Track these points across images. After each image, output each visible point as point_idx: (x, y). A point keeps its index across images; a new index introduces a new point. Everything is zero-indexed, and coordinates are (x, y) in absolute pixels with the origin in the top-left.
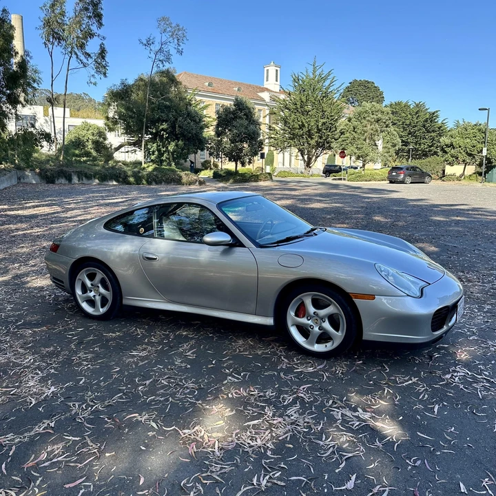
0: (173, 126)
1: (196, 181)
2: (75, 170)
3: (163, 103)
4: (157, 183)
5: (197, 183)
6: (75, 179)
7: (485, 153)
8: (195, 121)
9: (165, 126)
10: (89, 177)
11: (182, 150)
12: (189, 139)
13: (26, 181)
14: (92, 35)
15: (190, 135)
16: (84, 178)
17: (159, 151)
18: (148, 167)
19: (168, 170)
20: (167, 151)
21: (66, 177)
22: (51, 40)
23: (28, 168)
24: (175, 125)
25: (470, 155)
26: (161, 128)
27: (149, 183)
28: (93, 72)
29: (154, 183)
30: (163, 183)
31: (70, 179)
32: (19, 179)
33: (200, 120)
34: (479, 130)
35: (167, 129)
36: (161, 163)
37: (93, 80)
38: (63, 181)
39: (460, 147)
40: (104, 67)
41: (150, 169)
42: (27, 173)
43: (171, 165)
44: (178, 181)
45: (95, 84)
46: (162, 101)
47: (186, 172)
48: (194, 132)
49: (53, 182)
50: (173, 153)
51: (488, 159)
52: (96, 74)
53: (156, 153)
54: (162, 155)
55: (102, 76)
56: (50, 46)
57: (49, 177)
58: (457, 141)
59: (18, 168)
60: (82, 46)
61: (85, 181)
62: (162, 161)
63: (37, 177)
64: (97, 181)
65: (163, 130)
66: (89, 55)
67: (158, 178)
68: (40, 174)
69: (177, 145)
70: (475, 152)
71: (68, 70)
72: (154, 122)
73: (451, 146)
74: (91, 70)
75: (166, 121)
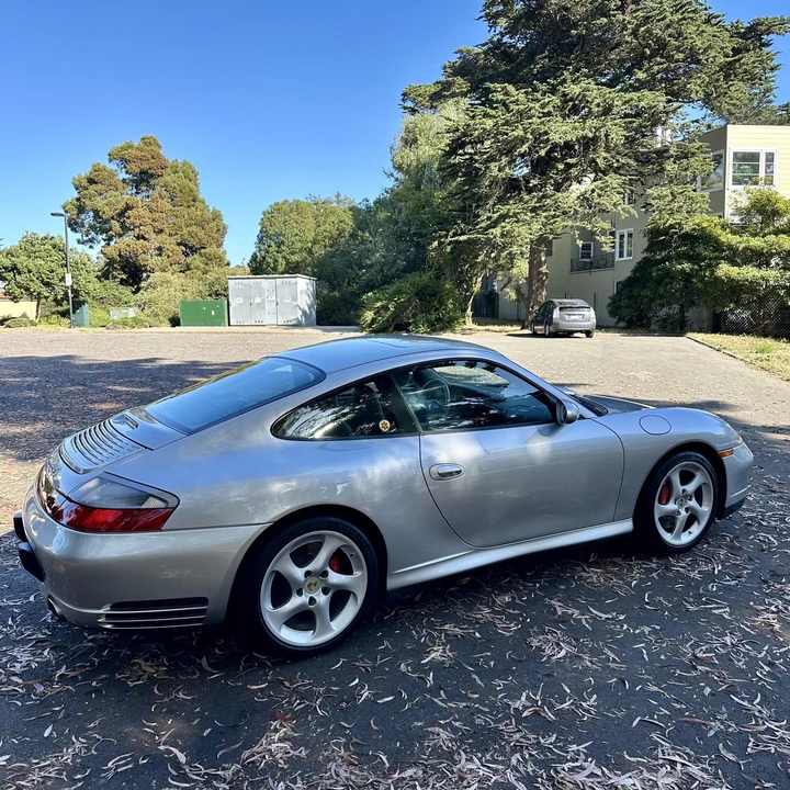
7: (69, 282)
25: (47, 284)
34: (54, 246)
39: (30, 271)
51: (75, 292)
58: (22, 261)
70: (56, 281)
73: (14, 268)
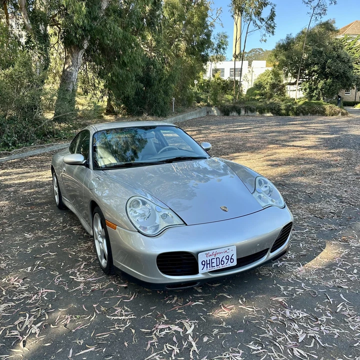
0: (323, 68)
1: (339, 112)
2: (244, 106)
3: (316, 50)
4: (304, 115)
5: (340, 114)
6: (243, 112)
8: (344, 62)
9: (316, 68)
10: (252, 111)
11: (330, 87)
12: (337, 77)
13: (212, 114)
14: (266, 4)
15: (338, 74)
16: (249, 112)
17: (310, 88)
18: (299, 102)
19: (316, 103)
20: (317, 88)
21: (237, 111)
22: (237, 13)
23: (214, 105)
24: (325, 66)
26: (312, 70)
27: (297, 114)
28: (264, 32)
29: (301, 114)
30: (309, 114)
31: (239, 112)
32: (208, 113)
33: (349, 60)
35: (318, 70)
36: (311, 98)
37: (264, 38)
38: (235, 114)
40: (273, 27)
41: (301, 103)
42: (213, 109)
43: (319, 100)
44: (323, 113)
45: (265, 41)
46: (316, 48)
47: (331, 105)
48: (342, 71)
49: (228, 115)
50: (321, 90)
52: (266, 34)
53: (308, 90)
54: (313, 91)
55: (271, 34)
56: (236, 17)
57: (225, 111)
59: (209, 105)
60: (258, 14)
61: (250, 113)
62: (311, 97)
63: (219, 111)
64: (258, 113)
65: (314, 71)
66: (263, 20)
67: (305, 110)
68: (220, 109)
69: (325, 83)
71: (247, 33)
72: (307, 66)
74: (263, 31)
75: (317, 64)
